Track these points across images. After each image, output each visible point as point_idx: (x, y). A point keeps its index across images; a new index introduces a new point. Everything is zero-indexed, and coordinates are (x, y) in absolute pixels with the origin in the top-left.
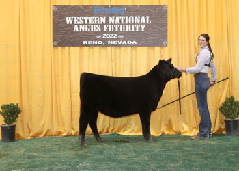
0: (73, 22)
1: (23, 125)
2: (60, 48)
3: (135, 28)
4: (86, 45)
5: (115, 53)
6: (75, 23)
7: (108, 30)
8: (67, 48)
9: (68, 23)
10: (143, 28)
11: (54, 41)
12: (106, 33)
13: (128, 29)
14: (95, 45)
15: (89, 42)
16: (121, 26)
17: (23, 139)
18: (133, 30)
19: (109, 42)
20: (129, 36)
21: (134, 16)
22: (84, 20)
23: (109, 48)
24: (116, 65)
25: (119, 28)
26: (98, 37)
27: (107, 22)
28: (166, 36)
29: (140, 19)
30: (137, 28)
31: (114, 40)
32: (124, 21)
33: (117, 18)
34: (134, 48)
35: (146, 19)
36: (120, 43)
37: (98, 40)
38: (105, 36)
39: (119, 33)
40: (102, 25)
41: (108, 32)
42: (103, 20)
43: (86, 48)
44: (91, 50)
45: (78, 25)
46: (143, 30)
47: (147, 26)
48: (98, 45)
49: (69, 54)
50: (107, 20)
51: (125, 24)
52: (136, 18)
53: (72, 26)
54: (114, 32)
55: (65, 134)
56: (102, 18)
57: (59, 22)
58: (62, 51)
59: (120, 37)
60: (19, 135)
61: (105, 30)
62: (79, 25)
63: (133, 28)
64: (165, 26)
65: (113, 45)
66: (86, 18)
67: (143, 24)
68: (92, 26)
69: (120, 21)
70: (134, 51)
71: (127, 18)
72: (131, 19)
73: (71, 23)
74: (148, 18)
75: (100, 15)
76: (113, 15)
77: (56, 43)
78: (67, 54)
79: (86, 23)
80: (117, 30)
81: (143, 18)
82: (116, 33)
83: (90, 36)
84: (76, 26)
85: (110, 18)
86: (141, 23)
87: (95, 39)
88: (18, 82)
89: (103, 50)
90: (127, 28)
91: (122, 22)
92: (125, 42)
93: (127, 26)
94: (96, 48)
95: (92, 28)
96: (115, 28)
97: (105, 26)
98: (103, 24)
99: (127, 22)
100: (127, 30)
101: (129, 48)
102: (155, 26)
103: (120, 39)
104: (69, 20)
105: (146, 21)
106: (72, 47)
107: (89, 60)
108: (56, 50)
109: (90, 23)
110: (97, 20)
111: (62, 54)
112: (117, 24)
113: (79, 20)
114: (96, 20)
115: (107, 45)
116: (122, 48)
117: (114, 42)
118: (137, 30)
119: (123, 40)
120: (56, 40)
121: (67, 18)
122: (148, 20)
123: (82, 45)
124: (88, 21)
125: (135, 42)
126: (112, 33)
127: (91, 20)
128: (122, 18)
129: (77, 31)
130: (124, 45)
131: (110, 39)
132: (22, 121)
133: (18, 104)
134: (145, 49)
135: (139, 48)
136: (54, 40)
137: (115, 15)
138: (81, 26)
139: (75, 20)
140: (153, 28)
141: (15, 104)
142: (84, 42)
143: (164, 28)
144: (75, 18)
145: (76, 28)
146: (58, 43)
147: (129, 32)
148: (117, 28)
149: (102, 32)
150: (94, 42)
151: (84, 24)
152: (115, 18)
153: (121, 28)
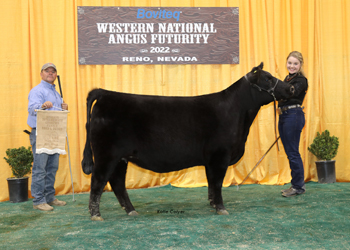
0: (108, 29)
2: (88, 67)
3: (195, 39)
4: (126, 63)
5: (167, 73)
6: (111, 31)
7: (157, 41)
8: (98, 67)
9: (100, 31)
10: (206, 39)
11: (80, 57)
12: (155, 46)
13: (185, 40)
14: (139, 63)
15: (131, 59)
16: (176, 35)
18: (192, 42)
19: (159, 59)
20: (187, 49)
21: (194, 22)
22: (123, 28)
23: (158, 67)
25: (173, 39)
26: (143, 51)
27: (156, 31)
28: (237, 50)
29: (202, 26)
30: (198, 39)
31: (165, 55)
32: (180, 29)
33: (170, 25)
35: (209, 26)
36: (174, 60)
37: (143, 55)
38: (154, 50)
39: (173, 46)
40: (149, 35)
41: (157, 44)
42: (151, 27)
43: (126, 67)
44: (133, 70)
45: (115, 34)
46: (206, 42)
47: (212, 36)
48: (143, 62)
49: (102, 75)
50: (156, 27)
51: (180, 33)
52: (196, 25)
53: (106, 35)
54: (166, 45)
56: (148, 25)
57: (88, 31)
58: (92, 71)
59: (173, 51)
61: (153, 42)
62: (117, 34)
63: (192, 39)
64: (235, 36)
65: (164, 63)
66: (126, 25)
67: (205, 33)
68: (135, 36)
69: (174, 30)
70: (194, 72)
71: (183, 25)
72: (189, 27)
73: (105, 31)
74: (212, 25)
75: (145, 21)
76: (164, 21)
77: (83, 60)
78: (99, 75)
79: (126, 31)
80: (170, 42)
81: (206, 25)
82: (168, 45)
83: (133, 50)
84: (112, 36)
85: (160, 25)
86: (203, 32)
87: (140, 55)
89: (150, 70)
90: (184, 39)
91: (177, 31)
92: (180, 59)
93: (183, 36)
94: (141, 68)
95: (135, 39)
96: (167, 39)
97: (153, 36)
98: (150, 33)
99: (183, 31)
100: (184, 42)
101: (188, 66)
102: (221, 36)
103: (174, 55)
104: (102, 28)
105: (210, 29)
106: (106, 66)
107: (130, 83)
108: (83, 70)
109: (132, 31)
110: (141, 27)
111: (92, 75)
112: (170, 33)
113: (116, 28)
114: (139, 28)
115: (156, 62)
117: (167, 59)
118: (198, 42)
119: (178, 55)
120: (84, 56)
121: (98, 24)
122: (212, 28)
123: (120, 63)
124: (129, 29)
125: (194, 59)
126: (163, 45)
127: (132, 28)
128: (177, 25)
129: (114, 42)
131: (161, 55)
134: (208, 68)
135: (199, 66)
136: (81, 55)
137: (167, 21)
138: (118, 36)
139: (111, 28)
140: (219, 39)
141: (26, 148)
142: (124, 59)
143: (235, 38)
144: (111, 24)
145: (112, 39)
146: (87, 60)
147: (186, 45)
148: (170, 39)
149: (149, 44)
150: (137, 59)
151: (123, 32)
152: (167, 25)
153: (176, 39)
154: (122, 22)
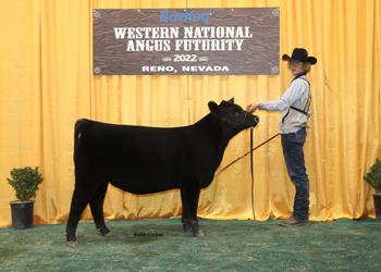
0: (126, 35)
1: (44, 201)
2: (104, 77)
3: (226, 45)
4: (146, 73)
5: (194, 85)
6: (129, 37)
7: (182, 48)
8: (115, 77)
9: (117, 37)
10: (239, 45)
11: (95, 66)
12: (179, 53)
13: (215, 46)
14: (162, 73)
15: (152, 69)
16: (204, 41)
17: (45, 225)
18: (223, 49)
19: (184, 68)
20: (216, 58)
21: (225, 25)
22: (143, 33)
23: (184, 77)
24: (195, 105)
25: (200, 45)
26: (166, 59)
27: (181, 36)
28: (277, 58)
29: (235, 30)
30: (230, 45)
31: (191, 64)
32: (209, 33)
33: (198, 29)
34: (224, 77)
35: (244, 30)
36: (202, 69)
37: (166, 64)
38: (178, 58)
39: (200, 53)
40: (173, 41)
41: (182, 51)
42: (175, 32)
43: (147, 77)
44: (154, 81)
45: (134, 40)
46: (239, 49)
47: (247, 42)
48: (166, 72)
49: (119, 88)
50: (181, 31)
51: (209, 38)
52: (228, 28)
53: (124, 42)
54: (192, 52)
55: (112, 217)
56: (172, 29)
57: (104, 36)
58: (108, 82)
59: (201, 59)
60: (38, 217)
61: (177, 49)
62: (136, 40)
63: (223, 45)
64: (275, 41)
65: (190, 73)
66: (147, 30)
68: (156, 42)
69: (203, 35)
70: (224, 83)
71: (213, 28)
72: (220, 31)
73: (123, 37)
74: (247, 28)
75: (169, 24)
76: (191, 25)
77: (98, 69)
78: (116, 87)
79: (147, 37)
80: (197, 49)
81: (240, 28)
82: (195, 53)
83: (154, 58)
84: (131, 42)
85: (186, 29)
86: (235, 37)
87: (162, 64)
88: (37, 133)
89: (175, 81)
90: (213, 45)
91: (206, 36)
92: (209, 68)
93: (213, 41)
94: (163, 78)
95: (157, 45)
96: (193, 45)
97: (177, 41)
98: (175, 39)
99: (213, 36)
100: (213, 49)
101: (217, 77)
102: (259, 42)
103: (202, 64)
104: (119, 33)
105: (244, 34)
106: (124, 77)
107: (151, 97)
108: (98, 81)
109: (154, 37)
110: (164, 32)
111: (108, 87)
112: (198, 38)
113: (135, 33)
114: (162, 33)
115: (181, 73)
116: (206, 77)
117: (193, 69)
118: (230, 49)
119: (206, 64)
120: (99, 65)
121: (116, 29)
122: (247, 32)
123: (141, 73)
124: (151, 34)
125: (226, 68)
126: (189, 53)
127: (154, 33)
128: (206, 29)
129: (133, 49)
130: (209, 73)
131: (186, 64)
132: (44, 195)
133: (37, 168)
134: (242, 79)
135: (232, 77)
136: (96, 64)
137: (194, 25)
138: (138, 42)
139: (130, 33)
140: (255, 45)
141: (33, 168)
142: (144, 69)
143: (274, 44)
144: (130, 29)
145: (130, 45)
146: (102, 70)
147: (216, 52)
148: (197, 46)
149: (173, 52)
150: (159, 68)
151: (143, 38)
152: (194, 30)
153: (204, 45)
154: (143, 26)
